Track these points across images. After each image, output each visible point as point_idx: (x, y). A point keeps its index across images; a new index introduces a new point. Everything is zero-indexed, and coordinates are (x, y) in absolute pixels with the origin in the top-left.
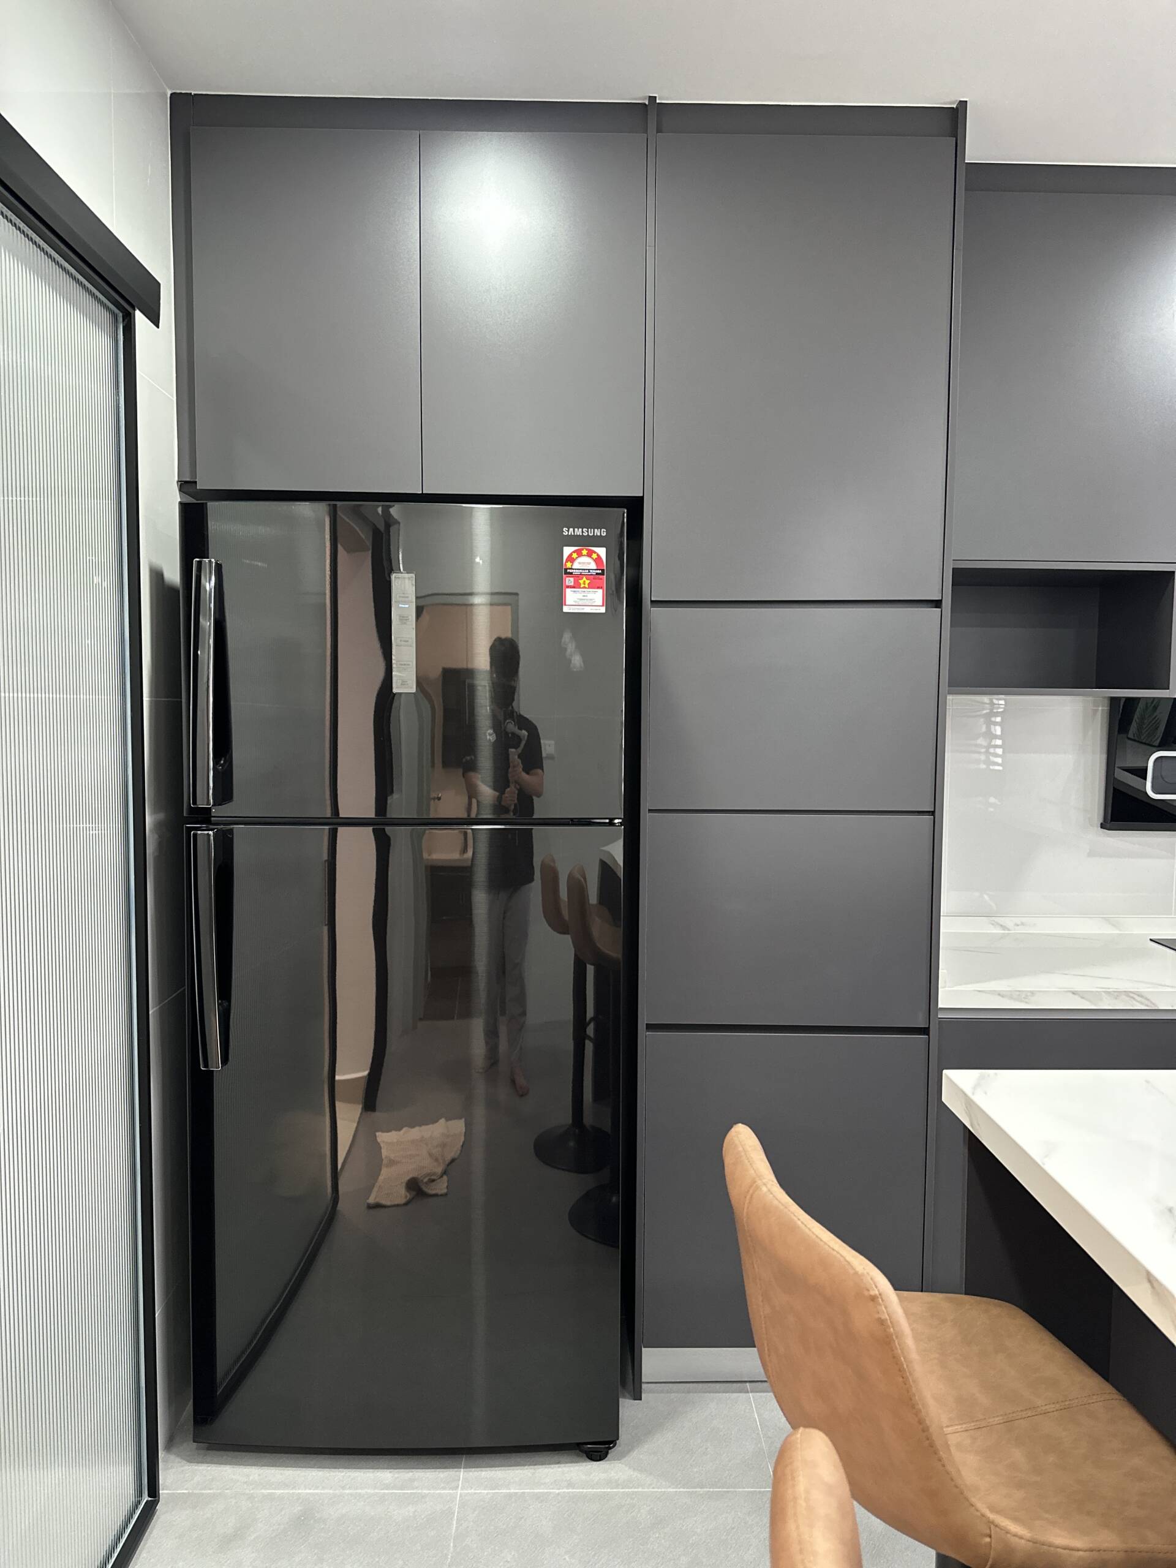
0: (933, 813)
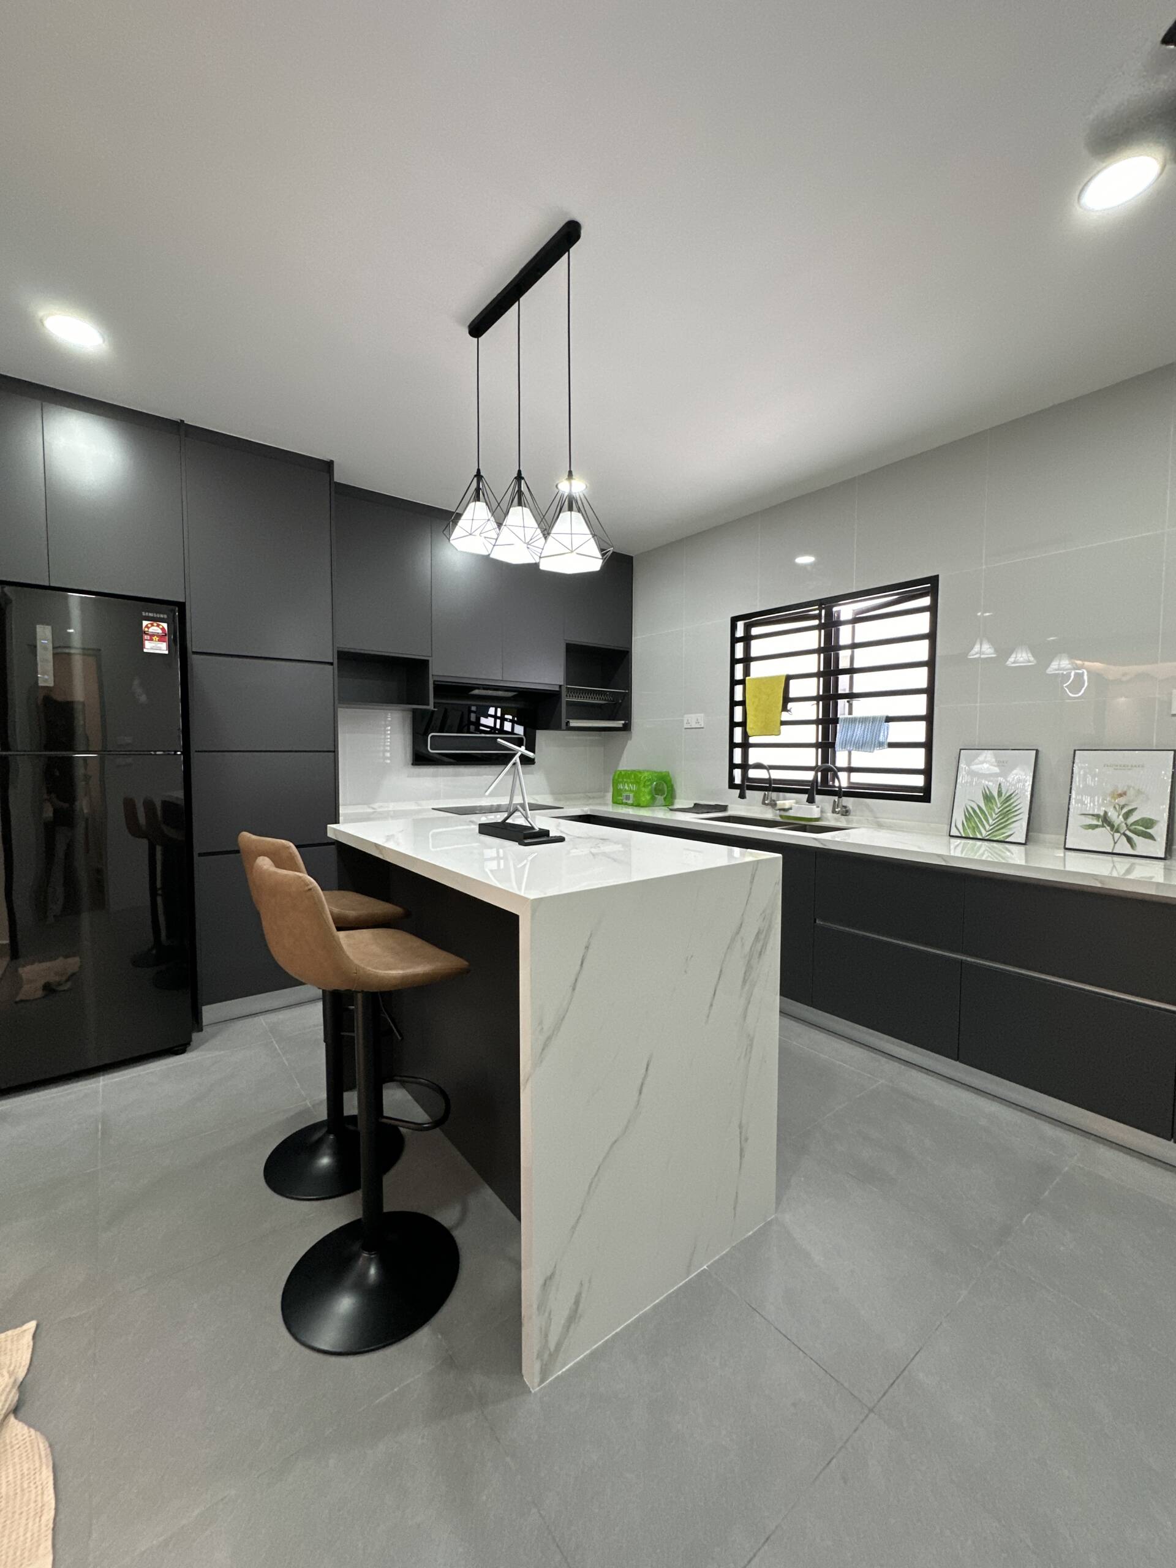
0: (334, 752)
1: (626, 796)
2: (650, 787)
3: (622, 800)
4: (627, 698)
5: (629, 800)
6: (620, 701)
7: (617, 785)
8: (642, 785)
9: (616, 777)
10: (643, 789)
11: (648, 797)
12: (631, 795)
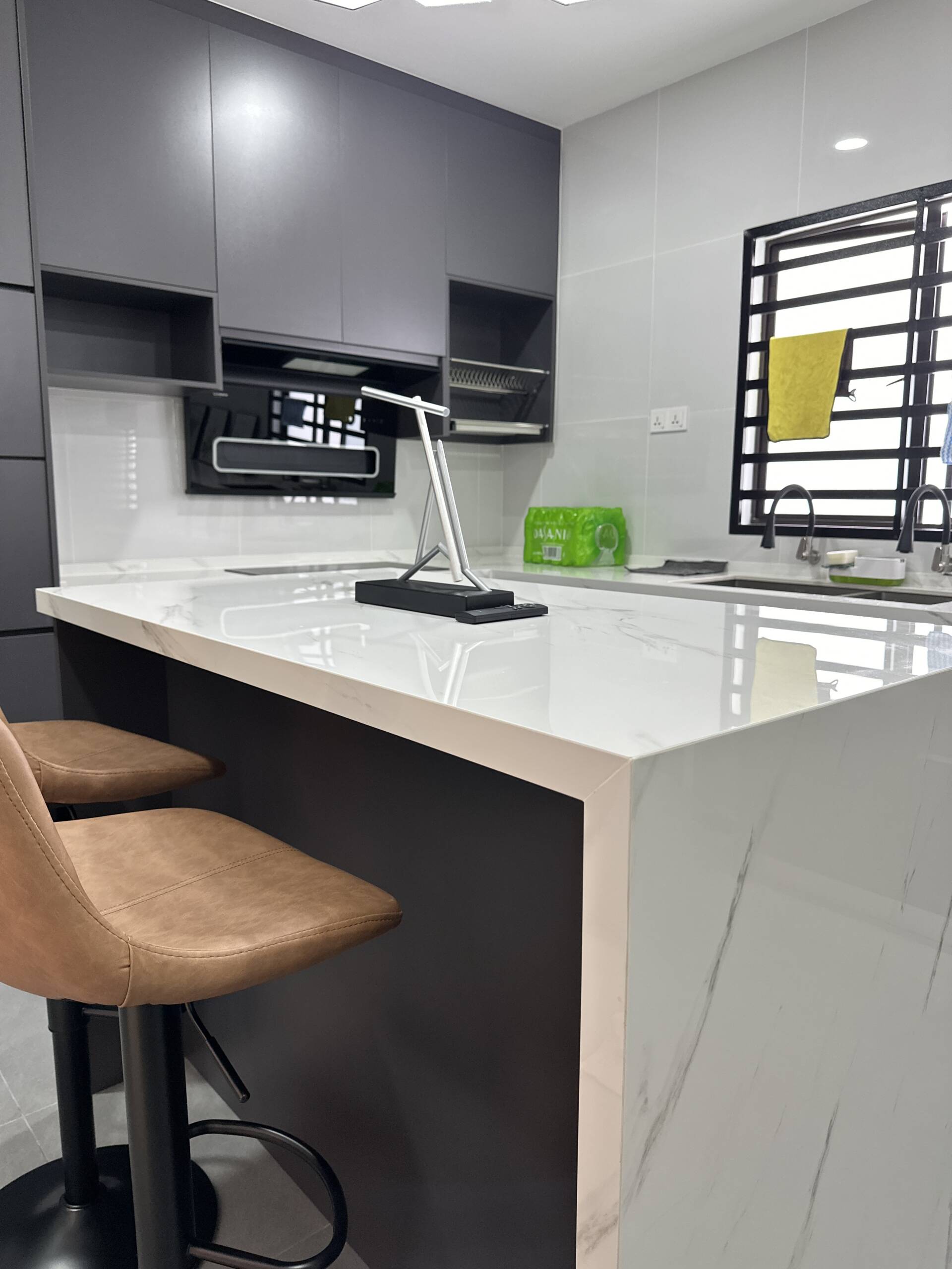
0: (44, 459)
1: (550, 549)
2: (591, 534)
3: (541, 557)
4: (546, 384)
5: (555, 555)
6: (535, 391)
7: (533, 533)
8: (578, 531)
9: (532, 518)
10: (580, 537)
11: (588, 551)
12: (559, 548)
